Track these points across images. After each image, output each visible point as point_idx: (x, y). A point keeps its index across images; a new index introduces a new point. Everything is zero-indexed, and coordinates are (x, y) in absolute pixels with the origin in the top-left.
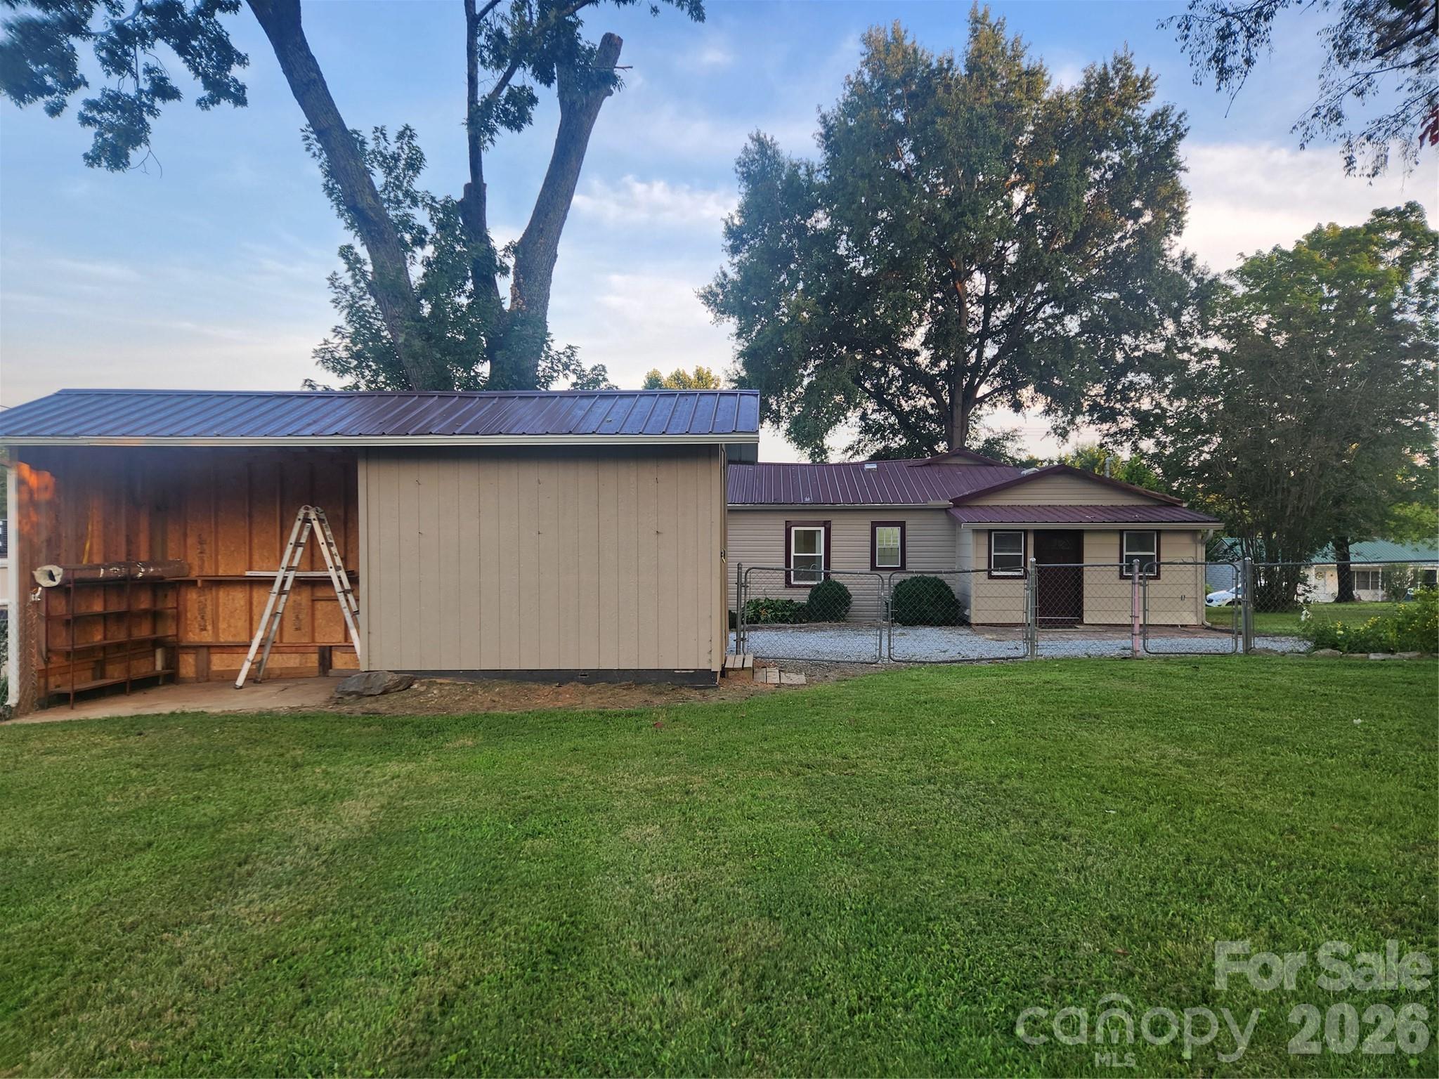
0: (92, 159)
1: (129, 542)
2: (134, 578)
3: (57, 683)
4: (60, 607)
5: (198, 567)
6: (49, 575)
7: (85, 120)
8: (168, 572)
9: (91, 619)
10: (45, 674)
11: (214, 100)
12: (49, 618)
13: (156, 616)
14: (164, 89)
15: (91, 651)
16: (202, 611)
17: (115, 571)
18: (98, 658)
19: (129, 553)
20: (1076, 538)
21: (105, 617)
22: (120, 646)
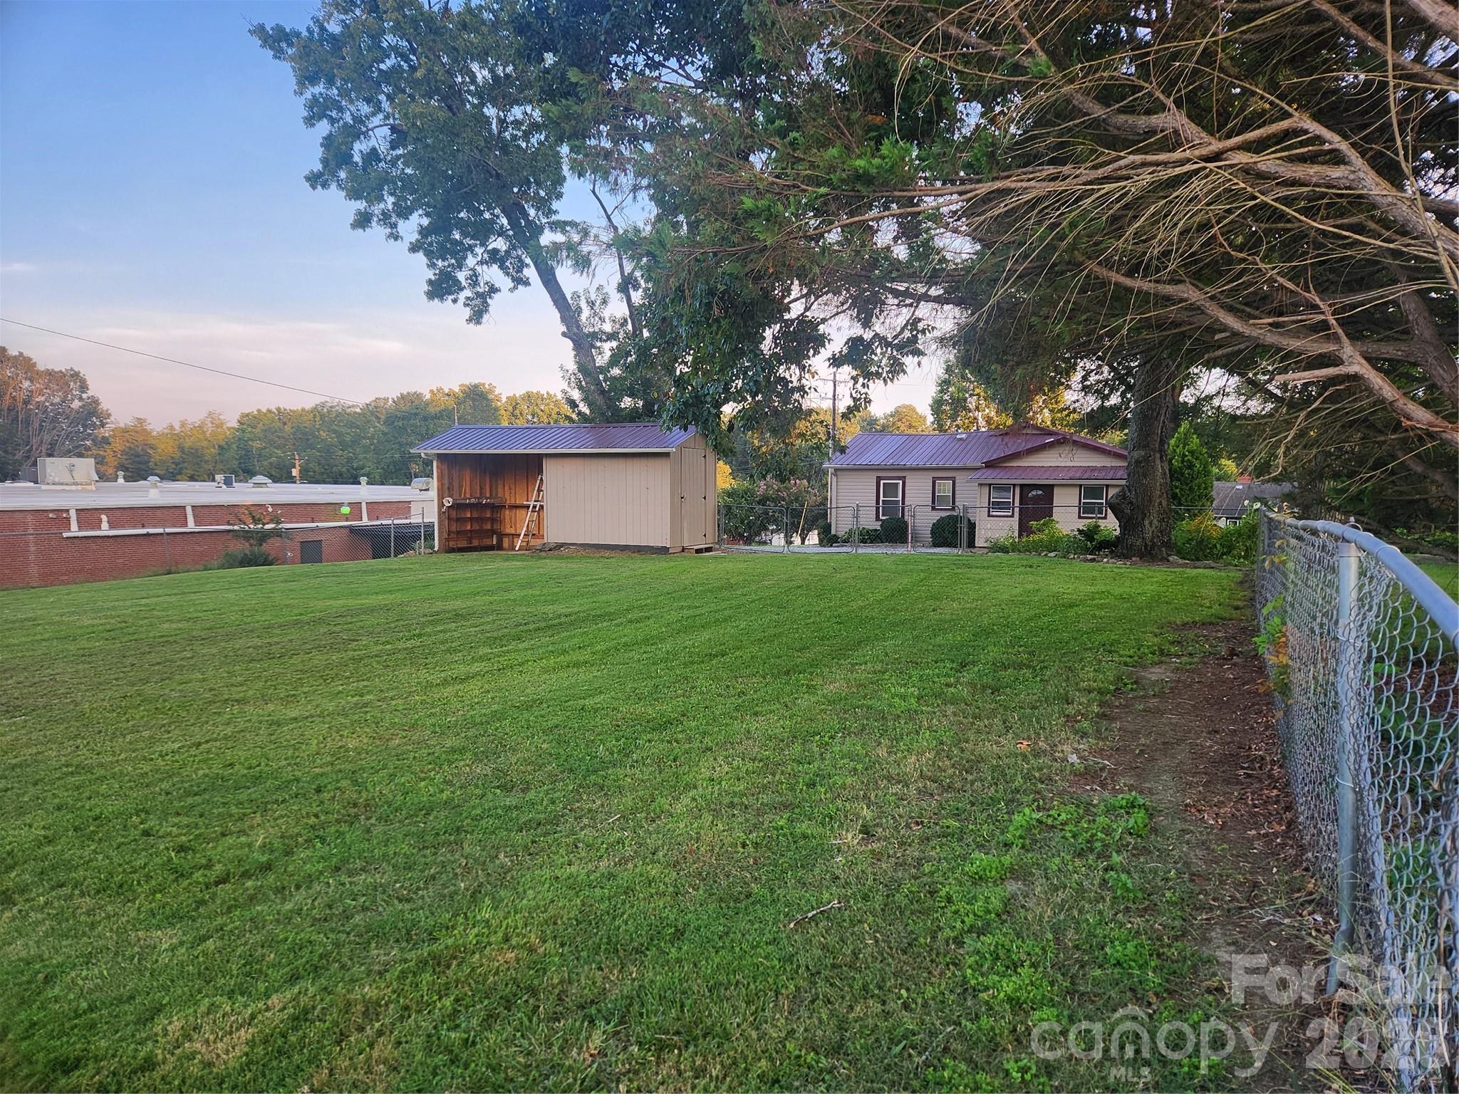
0: (469, 320)
1: (481, 488)
2: (481, 503)
3: (452, 544)
4: (454, 514)
5: (510, 500)
6: (448, 502)
7: (466, 305)
8: (496, 502)
9: (465, 520)
10: (448, 540)
11: (515, 288)
12: (449, 518)
13: (493, 520)
14: (493, 290)
15: (466, 532)
16: (511, 518)
17: (473, 500)
18: (470, 535)
19: (481, 493)
20: (1049, 490)
21: (471, 519)
22: (477, 531)
